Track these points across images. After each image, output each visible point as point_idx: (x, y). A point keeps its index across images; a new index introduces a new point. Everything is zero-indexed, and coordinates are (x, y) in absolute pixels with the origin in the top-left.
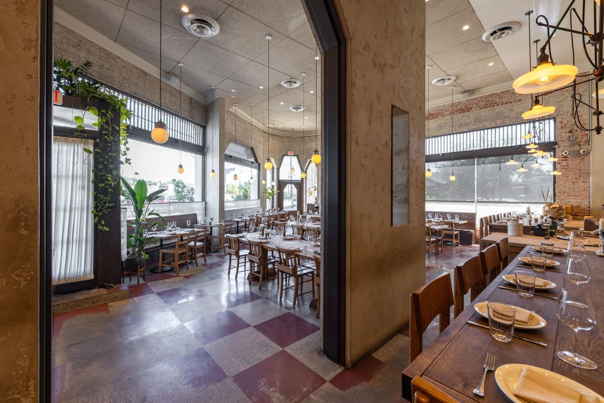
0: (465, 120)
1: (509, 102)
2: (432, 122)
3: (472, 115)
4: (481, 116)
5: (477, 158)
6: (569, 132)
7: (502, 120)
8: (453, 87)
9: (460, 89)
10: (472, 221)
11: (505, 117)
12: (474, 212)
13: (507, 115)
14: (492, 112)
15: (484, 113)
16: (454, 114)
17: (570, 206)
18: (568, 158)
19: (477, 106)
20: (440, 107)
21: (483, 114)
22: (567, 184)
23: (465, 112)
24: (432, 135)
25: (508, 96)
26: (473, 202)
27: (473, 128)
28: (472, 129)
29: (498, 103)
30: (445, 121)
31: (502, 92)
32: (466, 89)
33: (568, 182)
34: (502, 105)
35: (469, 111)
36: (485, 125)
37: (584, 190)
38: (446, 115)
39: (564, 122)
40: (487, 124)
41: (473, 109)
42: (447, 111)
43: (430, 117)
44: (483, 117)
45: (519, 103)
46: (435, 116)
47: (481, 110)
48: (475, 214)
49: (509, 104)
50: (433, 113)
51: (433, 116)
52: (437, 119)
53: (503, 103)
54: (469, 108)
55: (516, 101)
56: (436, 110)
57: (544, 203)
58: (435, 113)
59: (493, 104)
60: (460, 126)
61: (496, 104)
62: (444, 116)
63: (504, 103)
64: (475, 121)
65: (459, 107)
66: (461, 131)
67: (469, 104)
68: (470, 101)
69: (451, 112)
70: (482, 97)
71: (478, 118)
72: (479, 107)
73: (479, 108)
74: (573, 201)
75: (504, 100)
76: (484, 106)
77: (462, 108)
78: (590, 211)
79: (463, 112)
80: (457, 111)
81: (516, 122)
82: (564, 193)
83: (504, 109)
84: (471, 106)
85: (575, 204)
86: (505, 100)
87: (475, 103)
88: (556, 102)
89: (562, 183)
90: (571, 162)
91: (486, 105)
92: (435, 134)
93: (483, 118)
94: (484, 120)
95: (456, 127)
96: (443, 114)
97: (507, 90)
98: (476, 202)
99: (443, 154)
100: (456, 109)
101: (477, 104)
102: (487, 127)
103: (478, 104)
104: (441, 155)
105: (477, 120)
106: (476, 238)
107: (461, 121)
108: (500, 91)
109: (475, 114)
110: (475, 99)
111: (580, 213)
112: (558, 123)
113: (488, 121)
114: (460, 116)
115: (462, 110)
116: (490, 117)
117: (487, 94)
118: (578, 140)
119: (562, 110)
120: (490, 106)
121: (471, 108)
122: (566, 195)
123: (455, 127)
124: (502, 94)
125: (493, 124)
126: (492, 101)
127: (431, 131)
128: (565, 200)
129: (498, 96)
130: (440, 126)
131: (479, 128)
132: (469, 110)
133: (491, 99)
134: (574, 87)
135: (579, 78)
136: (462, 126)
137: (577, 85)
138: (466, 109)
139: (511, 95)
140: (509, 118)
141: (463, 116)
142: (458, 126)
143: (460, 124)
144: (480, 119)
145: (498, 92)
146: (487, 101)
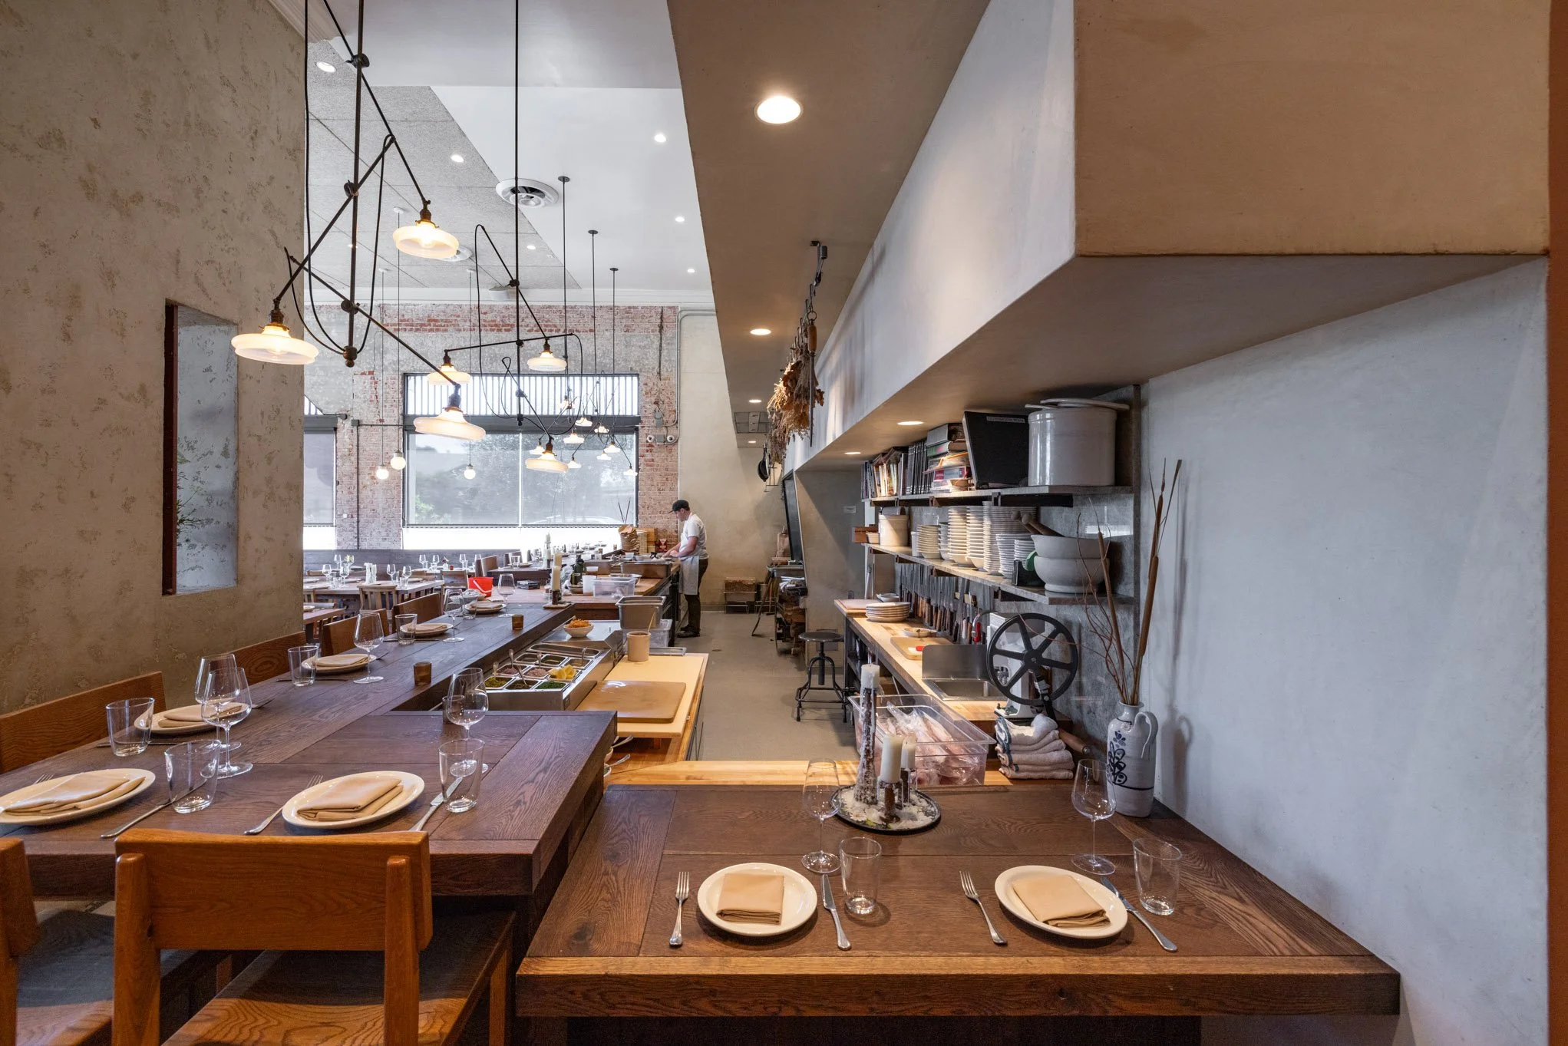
0: (500, 350)
1: (575, 329)
5: (524, 431)
6: (655, 403)
8: (472, 272)
9: (491, 279)
11: (570, 358)
13: (573, 354)
16: (481, 330)
17: (653, 530)
18: (654, 447)
20: (451, 308)
22: (651, 492)
26: (516, 525)
28: (513, 370)
30: (462, 343)
31: (565, 307)
32: (501, 281)
33: (653, 490)
38: (464, 330)
39: (649, 385)
42: (465, 321)
43: (430, 325)
46: (441, 326)
50: (436, 318)
51: (437, 324)
52: (445, 333)
54: (508, 325)
55: (586, 331)
56: (444, 312)
58: (440, 318)
59: (552, 328)
61: (555, 329)
62: (460, 330)
64: (519, 355)
65: (490, 317)
67: (509, 316)
68: (511, 310)
72: (527, 326)
73: (527, 329)
74: (657, 520)
75: (567, 324)
76: (535, 326)
77: (494, 321)
79: (498, 330)
80: (486, 326)
81: (586, 371)
82: (649, 507)
84: (512, 321)
85: (661, 527)
86: (569, 325)
88: (640, 346)
89: (645, 492)
90: (656, 455)
93: (533, 352)
96: (459, 325)
97: (572, 304)
98: (520, 526)
100: (485, 321)
103: (526, 320)
108: (562, 304)
112: (642, 384)
114: (492, 338)
115: (496, 325)
117: (540, 304)
118: (664, 418)
119: (647, 362)
121: (513, 326)
122: (651, 510)
124: (565, 311)
126: (548, 321)
127: (432, 359)
128: (649, 519)
129: (558, 314)
132: (509, 328)
133: (547, 316)
134: (661, 327)
135: (667, 313)
136: (496, 360)
137: (664, 324)
138: (503, 326)
139: (578, 316)
140: (575, 361)
141: (496, 339)
142: (489, 359)
143: (492, 356)
144: (528, 352)
145: (560, 306)
146: (540, 319)
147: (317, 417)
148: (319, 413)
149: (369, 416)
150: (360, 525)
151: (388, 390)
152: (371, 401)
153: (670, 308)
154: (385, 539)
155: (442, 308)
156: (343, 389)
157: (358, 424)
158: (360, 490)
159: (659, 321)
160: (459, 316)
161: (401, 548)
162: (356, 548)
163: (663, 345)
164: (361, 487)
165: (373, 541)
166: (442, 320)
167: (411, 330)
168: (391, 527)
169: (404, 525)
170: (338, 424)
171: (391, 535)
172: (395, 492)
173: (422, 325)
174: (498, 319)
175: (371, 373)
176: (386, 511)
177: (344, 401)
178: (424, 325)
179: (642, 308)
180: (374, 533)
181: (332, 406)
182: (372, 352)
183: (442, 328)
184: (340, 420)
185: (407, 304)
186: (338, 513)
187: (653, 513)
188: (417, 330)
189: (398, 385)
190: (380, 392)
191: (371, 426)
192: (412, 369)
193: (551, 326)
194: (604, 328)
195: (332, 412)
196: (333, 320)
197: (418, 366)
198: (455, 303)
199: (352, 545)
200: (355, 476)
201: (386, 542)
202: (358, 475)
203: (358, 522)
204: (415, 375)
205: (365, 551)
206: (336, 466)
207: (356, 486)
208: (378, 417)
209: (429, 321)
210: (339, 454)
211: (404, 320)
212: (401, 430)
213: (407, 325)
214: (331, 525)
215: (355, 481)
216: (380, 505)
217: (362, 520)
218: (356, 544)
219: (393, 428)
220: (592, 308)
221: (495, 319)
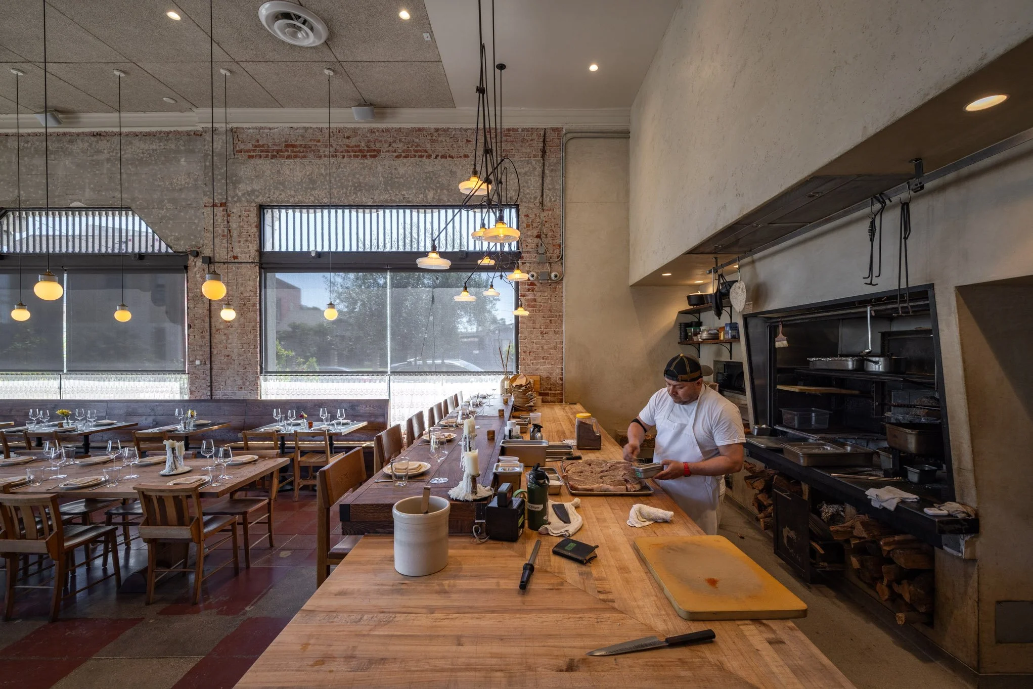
0: (365, 178)
1: (448, 155)
2: (291, 167)
3: (380, 169)
4: (398, 173)
5: (392, 270)
6: (537, 237)
7: (437, 191)
10: (380, 420)
11: (442, 187)
12: (384, 397)
13: (445, 183)
14: (418, 170)
15: (405, 168)
16: (344, 157)
17: (539, 378)
18: (536, 285)
19: (390, 149)
20: (311, 131)
21: (402, 170)
22: (533, 336)
23: (364, 156)
24: (292, 201)
25: (446, 140)
26: (383, 373)
27: (382, 198)
28: (380, 201)
29: (430, 152)
30: (323, 171)
31: (437, 130)
33: (535, 333)
34: (436, 158)
35: (374, 156)
36: (407, 197)
37: (555, 348)
38: (325, 156)
39: (530, 216)
40: (411, 196)
41: (383, 155)
42: (326, 146)
43: (287, 151)
44: (402, 177)
45: (465, 161)
46: (299, 152)
47: (399, 161)
48: (386, 402)
49: (448, 158)
50: (294, 143)
51: (295, 150)
52: (304, 160)
53: (438, 156)
54: (374, 150)
56: (303, 136)
57: (503, 373)
58: (298, 143)
59: (421, 153)
60: (355, 188)
61: (425, 154)
62: (320, 157)
63: (440, 154)
64: (386, 184)
65: (353, 142)
66: (358, 201)
67: (375, 141)
68: (377, 134)
69: (336, 151)
70: (400, 130)
71: (391, 178)
72: (395, 151)
73: (395, 154)
74: (542, 367)
75: (439, 149)
76: (403, 152)
77: (359, 146)
78: (562, 384)
80: (349, 152)
82: (530, 352)
83: (440, 168)
84: (378, 145)
85: (544, 374)
86: (441, 149)
87: (386, 141)
88: (520, 173)
89: (526, 334)
90: (538, 294)
91: (407, 151)
92: (299, 198)
93: (402, 180)
94: (403, 185)
95: (347, 189)
96: (319, 151)
97: (445, 126)
98: (389, 373)
99: (319, 255)
100: (348, 146)
101: (390, 145)
102: (409, 202)
103: (393, 145)
104: (313, 254)
105: (390, 182)
107: (357, 176)
108: (433, 126)
109: (387, 167)
110: (387, 130)
111: (550, 390)
112: (522, 216)
113: (410, 188)
114: (356, 165)
115: (361, 151)
116: (415, 181)
117: (409, 126)
118: (548, 253)
119: (528, 191)
120: (415, 156)
121: (379, 151)
122: (533, 355)
123: (344, 190)
124: (436, 134)
125: (420, 199)
126: (418, 145)
127: (290, 189)
128: (532, 367)
129: (430, 138)
130: (312, 181)
131: (395, 201)
132: (375, 154)
133: (417, 140)
134: (544, 152)
135: (551, 136)
136: (360, 190)
137: (548, 149)
138: (368, 151)
139: (451, 140)
140: (448, 190)
141: (361, 166)
142: (353, 188)
143: (356, 185)
144: (396, 180)
145: (430, 129)
146: (409, 143)
147: (167, 255)
148: (170, 251)
149: (221, 252)
150: (214, 373)
151: (242, 224)
152: (223, 236)
153: (553, 129)
154: (241, 388)
155: (301, 131)
156: (195, 223)
157: (209, 261)
158: (213, 334)
159: (541, 145)
160: (319, 141)
161: (259, 398)
162: (209, 397)
163: (547, 172)
164: (214, 330)
165: (227, 390)
166: (301, 145)
167: (267, 156)
168: (248, 373)
169: (261, 372)
170: (190, 262)
171: (248, 383)
172: (251, 336)
173: (278, 151)
174: (363, 144)
175: (222, 205)
176: (241, 358)
177: (195, 236)
178: (281, 151)
179: (523, 130)
180: (228, 382)
181: (182, 242)
182: (223, 181)
183: (300, 154)
184: (191, 258)
185: (261, 128)
186: (191, 360)
187: (535, 359)
188: (273, 157)
189: (253, 218)
190: (234, 225)
191: (224, 263)
192: (268, 200)
193: (420, 151)
195: (181, 249)
196: (183, 148)
197: (275, 196)
198: (314, 126)
199: (205, 394)
200: (207, 319)
201: (242, 391)
202: (210, 317)
203: (211, 369)
204: (272, 207)
205: (219, 401)
206: (188, 308)
207: (209, 330)
208: (231, 254)
209: (287, 146)
210: (190, 295)
211: (259, 146)
212: (257, 268)
213: (262, 151)
214: (183, 372)
215: (207, 325)
216: (235, 351)
217: (215, 367)
218: (209, 393)
219: (248, 265)
220: (466, 130)
221: (359, 143)
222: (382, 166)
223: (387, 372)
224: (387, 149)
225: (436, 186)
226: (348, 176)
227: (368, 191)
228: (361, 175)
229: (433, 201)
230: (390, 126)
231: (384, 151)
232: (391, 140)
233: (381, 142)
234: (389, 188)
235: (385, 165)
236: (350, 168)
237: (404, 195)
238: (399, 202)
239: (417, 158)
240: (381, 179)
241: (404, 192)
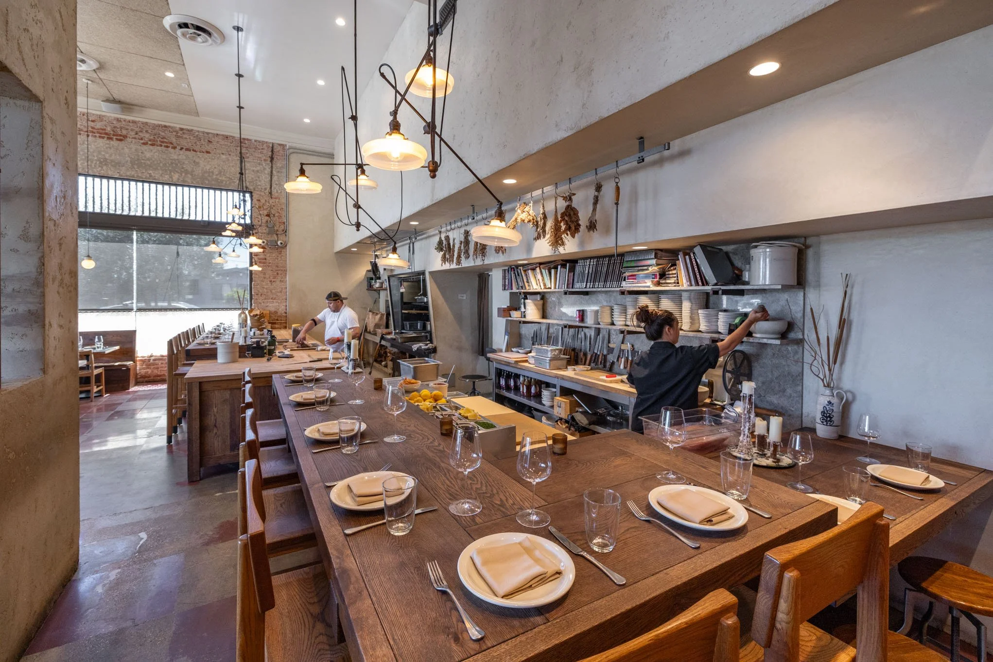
0: (111, 156)
1: (192, 149)
3: (126, 150)
4: (145, 157)
5: (138, 230)
6: (267, 216)
7: (181, 175)
8: (89, 82)
9: (103, 91)
10: (128, 346)
11: (187, 172)
12: (132, 329)
13: (190, 169)
14: (165, 157)
15: (151, 153)
16: (88, 136)
17: (268, 312)
18: (266, 249)
19: (137, 136)
21: (148, 155)
22: (264, 283)
23: (111, 139)
25: (190, 138)
26: (130, 310)
27: (128, 174)
28: (127, 176)
29: (175, 145)
31: (182, 129)
32: (117, 96)
33: (266, 281)
35: (121, 140)
36: (153, 175)
37: (281, 292)
39: (262, 201)
40: (157, 175)
41: (129, 140)
44: (148, 159)
45: (206, 155)
47: (145, 147)
48: (133, 333)
49: (192, 151)
53: (183, 148)
54: (121, 135)
55: (203, 152)
57: (239, 309)
59: (168, 145)
60: (101, 162)
61: (171, 146)
63: (185, 148)
64: (133, 163)
65: (98, 125)
66: (103, 173)
67: (121, 128)
68: (123, 123)
70: (146, 123)
71: (138, 159)
72: (142, 139)
73: (141, 141)
74: (271, 305)
75: (184, 143)
76: (150, 140)
77: (105, 130)
78: (286, 317)
79: (108, 138)
81: (202, 184)
82: (261, 295)
83: (184, 158)
84: (124, 132)
85: (273, 310)
87: (132, 130)
88: (253, 171)
89: (259, 282)
90: (268, 255)
91: (154, 141)
93: (148, 162)
94: (150, 166)
95: (92, 162)
97: (189, 128)
98: (135, 310)
100: (92, 128)
101: (136, 134)
102: (155, 179)
103: (139, 134)
105: (137, 163)
106: (136, 374)
107: (103, 153)
108: (178, 126)
109: (133, 150)
110: (134, 122)
111: (277, 320)
112: (255, 200)
113: (156, 169)
114: (101, 144)
115: (106, 134)
116: (161, 165)
117: (155, 122)
118: (275, 228)
119: (259, 183)
120: (161, 146)
121: (125, 137)
122: (263, 297)
124: (181, 132)
125: (166, 178)
126: (164, 138)
128: (263, 304)
129: (174, 133)
131: (141, 177)
132: (122, 138)
133: (163, 134)
134: (272, 159)
135: (277, 149)
136: (106, 165)
137: (275, 157)
138: (114, 135)
139: (195, 138)
140: (192, 175)
141: (107, 146)
142: (98, 162)
143: (102, 160)
144: (143, 161)
145: (176, 127)
146: (155, 134)
153: (280, 145)
159: (270, 153)
163: (274, 172)
174: (109, 129)
179: (255, 141)
187: (265, 299)
193: (166, 143)
194: (221, 152)
220: (208, 133)
221: (105, 127)
222: (128, 149)
223: (132, 309)
224: (134, 136)
225: (182, 171)
226: (93, 152)
227: (114, 166)
228: (107, 153)
229: (178, 182)
230: (137, 119)
231: (131, 137)
232: (137, 129)
233: (127, 129)
234: (136, 167)
235: (131, 149)
236: (95, 145)
237: (150, 174)
238: (146, 178)
239: (163, 147)
240: (128, 159)
241: (151, 172)
